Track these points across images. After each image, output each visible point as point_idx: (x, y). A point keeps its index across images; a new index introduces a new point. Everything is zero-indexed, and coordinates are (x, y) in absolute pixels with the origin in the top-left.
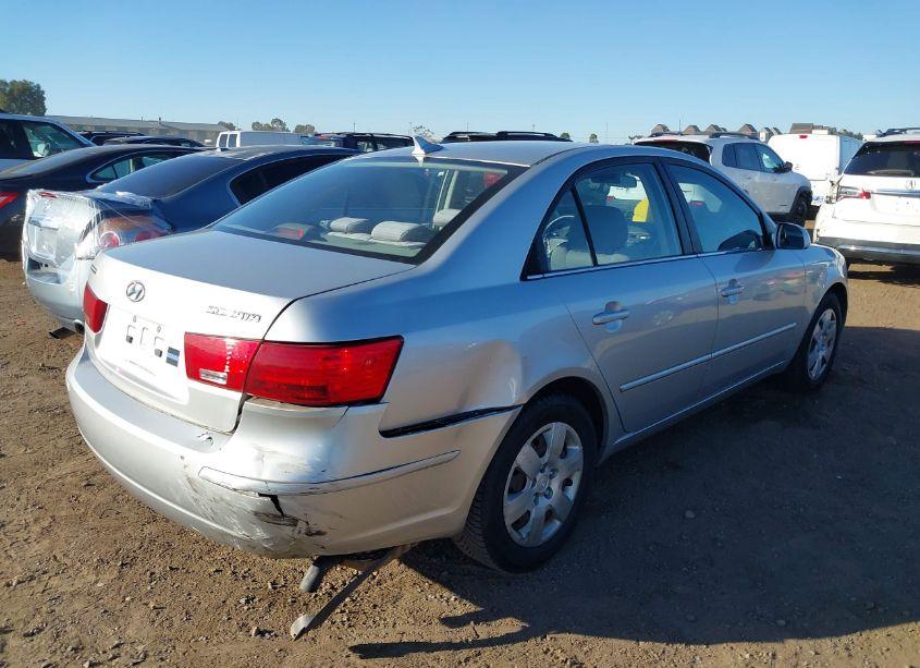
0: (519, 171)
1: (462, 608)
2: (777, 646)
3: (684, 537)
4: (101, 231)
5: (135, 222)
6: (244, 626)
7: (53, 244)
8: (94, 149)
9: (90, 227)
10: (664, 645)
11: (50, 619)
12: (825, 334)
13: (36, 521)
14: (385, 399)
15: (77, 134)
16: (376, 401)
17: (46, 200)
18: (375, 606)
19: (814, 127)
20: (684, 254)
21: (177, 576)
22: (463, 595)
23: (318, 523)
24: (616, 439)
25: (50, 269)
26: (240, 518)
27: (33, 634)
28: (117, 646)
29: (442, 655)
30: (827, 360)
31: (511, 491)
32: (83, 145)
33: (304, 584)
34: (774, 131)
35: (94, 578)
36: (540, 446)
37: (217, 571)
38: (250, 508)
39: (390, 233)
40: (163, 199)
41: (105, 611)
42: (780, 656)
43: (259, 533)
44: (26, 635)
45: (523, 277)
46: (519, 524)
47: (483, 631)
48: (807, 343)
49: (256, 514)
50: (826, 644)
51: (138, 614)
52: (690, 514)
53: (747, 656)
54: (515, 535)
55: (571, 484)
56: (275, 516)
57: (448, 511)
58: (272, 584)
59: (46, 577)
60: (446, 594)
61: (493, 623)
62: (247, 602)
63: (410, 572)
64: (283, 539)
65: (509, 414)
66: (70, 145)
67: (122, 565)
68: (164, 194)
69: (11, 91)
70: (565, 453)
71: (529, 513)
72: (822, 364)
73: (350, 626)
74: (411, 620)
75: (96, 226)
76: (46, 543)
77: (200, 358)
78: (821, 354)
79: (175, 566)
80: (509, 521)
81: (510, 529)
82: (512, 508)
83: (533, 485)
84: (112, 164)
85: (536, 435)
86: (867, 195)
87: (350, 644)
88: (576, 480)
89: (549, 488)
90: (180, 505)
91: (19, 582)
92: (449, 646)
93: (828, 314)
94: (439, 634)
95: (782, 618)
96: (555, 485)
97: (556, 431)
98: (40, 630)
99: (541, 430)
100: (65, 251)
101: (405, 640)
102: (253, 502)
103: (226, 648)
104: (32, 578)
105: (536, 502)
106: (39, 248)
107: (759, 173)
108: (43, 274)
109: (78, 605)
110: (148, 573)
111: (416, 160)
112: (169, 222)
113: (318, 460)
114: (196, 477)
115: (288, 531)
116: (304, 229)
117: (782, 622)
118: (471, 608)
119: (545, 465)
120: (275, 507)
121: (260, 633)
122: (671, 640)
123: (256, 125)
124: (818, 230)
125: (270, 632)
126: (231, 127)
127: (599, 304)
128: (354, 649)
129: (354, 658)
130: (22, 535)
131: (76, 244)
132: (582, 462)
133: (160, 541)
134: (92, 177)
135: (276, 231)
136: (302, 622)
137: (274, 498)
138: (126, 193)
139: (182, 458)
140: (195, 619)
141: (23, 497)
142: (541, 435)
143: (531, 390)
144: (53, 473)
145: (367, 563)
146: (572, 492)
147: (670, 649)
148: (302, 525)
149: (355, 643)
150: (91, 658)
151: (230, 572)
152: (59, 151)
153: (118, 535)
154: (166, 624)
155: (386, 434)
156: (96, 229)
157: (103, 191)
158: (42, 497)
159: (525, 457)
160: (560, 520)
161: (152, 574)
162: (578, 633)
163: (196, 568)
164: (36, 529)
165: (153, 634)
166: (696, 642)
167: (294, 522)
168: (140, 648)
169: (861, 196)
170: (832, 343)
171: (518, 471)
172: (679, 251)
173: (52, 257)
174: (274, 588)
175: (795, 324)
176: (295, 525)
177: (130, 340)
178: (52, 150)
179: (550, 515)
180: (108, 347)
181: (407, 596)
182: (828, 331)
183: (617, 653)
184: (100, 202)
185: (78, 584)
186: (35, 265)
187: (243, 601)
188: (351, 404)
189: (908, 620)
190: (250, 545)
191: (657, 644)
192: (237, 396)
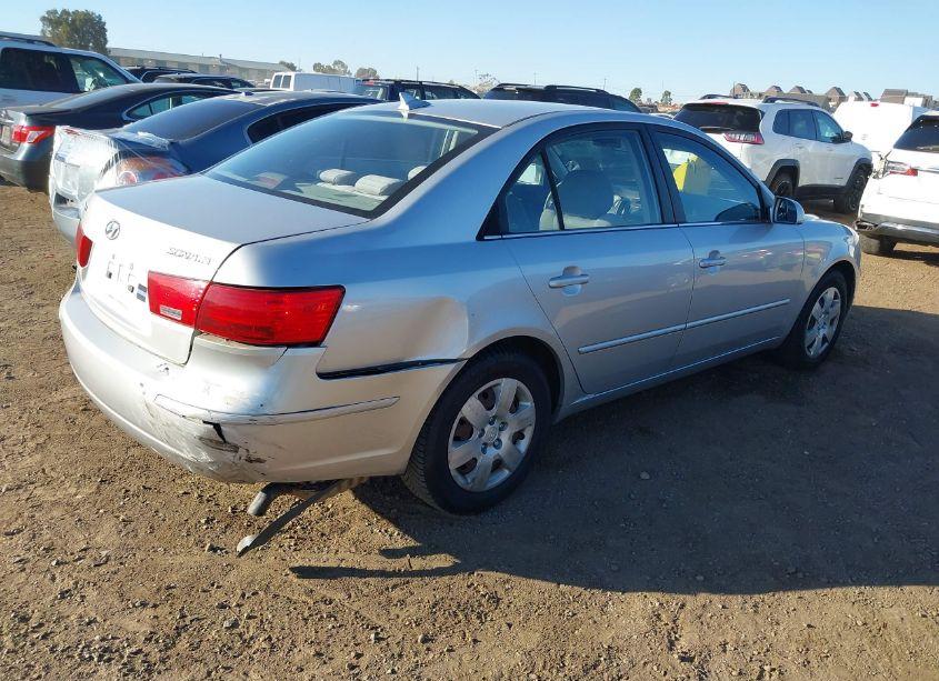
0: (490, 131)
1: (400, 541)
2: (689, 598)
3: (632, 496)
4: (119, 169)
5: (151, 163)
6: (200, 543)
7: (76, 179)
8: (141, 85)
9: (108, 166)
10: (582, 589)
11: (29, 523)
12: (827, 313)
13: (33, 437)
14: (325, 342)
15: (124, 69)
16: (316, 344)
17: (71, 137)
18: (323, 535)
19: (907, 94)
20: (664, 223)
21: (149, 495)
22: (406, 531)
23: (258, 451)
24: (573, 399)
25: (74, 204)
26: (188, 441)
27: (13, 534)
28: (85, 550)
29: (372, 580)
30: (829, 340)
31: (457, 439)
32: (128, 82)
33: (252, 509)
34: (864, 96)
35: (73, 490)
36: (488, 399)
37: (185, 493)
38: (196, 434)
39: (372, 187)
40: (180, 142)
41: (79, 520)
42: (688, 607)
43: (204, 457)
44: (7, 534)
45: (480, 237)
46: (465, 469)
47: (417, 563)
48: (804, 320)
49: (201, 438)
50: (736, 601)
51: (109, 525)
52: (645, 476)
53: (657, 604)
54: (460, 480)
55: (523, 437)
56: (217, 442)
57: (391, 451)
58: (232, 509)
59: (32, 487)
60: (391, 529)
61: (428, 558)
62: (207, 522)
63: (364, 508)
64: (225, 463)
65: (452, 366)
66: (116, 81)
67: (102, 481)
68: (183, 136)
69: (73, 21)
70: (515, 406)
71: (475, 460)
72: (823, 344)
73: (295, 550)
74: (353, 550)
75: (115, 165)
76: (38, 457)
77: (162, 295)
78: (822, 332)
79: (148, 485)
80: (453, 466)
81: (454, 473)
82: (457, 455)
83: (480, 436)
84: (148, 103)
85: (483, 388)
86: (914, 172)
87: (291, 565)
88: (528, 434)
89: (499, 440)
90: (142, 428)
91: (7, 490)
92: (383, 574)
93: (830, 293)
94: (375, 562)
95: (702, 574)
96: (505, 438)
97: (507, 387)
98: (19, 531)
99: (491, 383)
100: (85, 188)
101: (343, 565)
102: (199, 429)
103: (180, 559)
104: (19, 487)
105: (484, 451)
106: (65, 182)
107: (814, 142)
108: (68, 208)
109: (56, 513)
110: (123, 491)
111: (402, 116)
112: (184, 164)
113: (257, 394)
114: (151, 403)
115: (229, 456)
116: (279, 178)
117: (700, 578)
118: (412, 543)
119: (494, 417)
120: (217, 434)
121: (213, 549)
122: (591, 585)
123: (317, 67)
124: (863, 206)
125: (221, 550)
126: (292, 67)
127: (557, 268)
128: (293, 570)
129: (292, 576)
130: (18, 449)
131: (95, 182)
132: (534, 417)
133: (141, 463)
134: (128, 115)
135: (257, 179)
136: (247, 541)
137: (217, 426)
138: (147, 134)
139: (142, 385)
140: (158, 533)
141: (26, 416)
142: (491, 388)
143: (478, 344)
144: (57, 397)
145: (312, 493)
146: (524, 445)
147: (587, 593)
148: (242, 452)
149: (297, 565)
150: (59, 558)
151: (196, 495)
152: (105, 85)
153: (103, 455)
154: (132, 535)
155: (323, 376)
156: (114, 167)
157: (128, 130)
158: (42, 417)
159: (471, 409)
160: (508, 468)
161: (127, 491)
162: (503, 572)
163: (167, 489)
164: (32, 444)
165: (117, 542)
166: (613, 589)
167: (236, 449)
168: (104, 553)
169: (907, 173)
170: (836, 322)
171: (463, 421)
172: (659, 220)
173: (75, 193)
174: (234, 513)
175: (788, 300)
176: (237, 452)
177: (110, 275)
178: (99, 84)
179: (498, 465)
180: (92, 280)
181: (355, 528)
182: (830, 310)
183: (536, 593)
184: (119, 142)
185: (60, 495)
186: (61, 200)
187: (203, 521)
188: (290, 346)
189: (823, 586)
190: (199, 467)
191: (576, 588)
192: (189, 330)
